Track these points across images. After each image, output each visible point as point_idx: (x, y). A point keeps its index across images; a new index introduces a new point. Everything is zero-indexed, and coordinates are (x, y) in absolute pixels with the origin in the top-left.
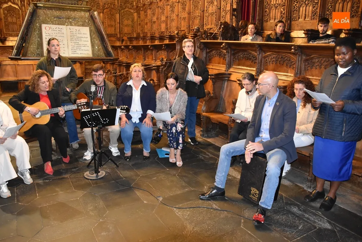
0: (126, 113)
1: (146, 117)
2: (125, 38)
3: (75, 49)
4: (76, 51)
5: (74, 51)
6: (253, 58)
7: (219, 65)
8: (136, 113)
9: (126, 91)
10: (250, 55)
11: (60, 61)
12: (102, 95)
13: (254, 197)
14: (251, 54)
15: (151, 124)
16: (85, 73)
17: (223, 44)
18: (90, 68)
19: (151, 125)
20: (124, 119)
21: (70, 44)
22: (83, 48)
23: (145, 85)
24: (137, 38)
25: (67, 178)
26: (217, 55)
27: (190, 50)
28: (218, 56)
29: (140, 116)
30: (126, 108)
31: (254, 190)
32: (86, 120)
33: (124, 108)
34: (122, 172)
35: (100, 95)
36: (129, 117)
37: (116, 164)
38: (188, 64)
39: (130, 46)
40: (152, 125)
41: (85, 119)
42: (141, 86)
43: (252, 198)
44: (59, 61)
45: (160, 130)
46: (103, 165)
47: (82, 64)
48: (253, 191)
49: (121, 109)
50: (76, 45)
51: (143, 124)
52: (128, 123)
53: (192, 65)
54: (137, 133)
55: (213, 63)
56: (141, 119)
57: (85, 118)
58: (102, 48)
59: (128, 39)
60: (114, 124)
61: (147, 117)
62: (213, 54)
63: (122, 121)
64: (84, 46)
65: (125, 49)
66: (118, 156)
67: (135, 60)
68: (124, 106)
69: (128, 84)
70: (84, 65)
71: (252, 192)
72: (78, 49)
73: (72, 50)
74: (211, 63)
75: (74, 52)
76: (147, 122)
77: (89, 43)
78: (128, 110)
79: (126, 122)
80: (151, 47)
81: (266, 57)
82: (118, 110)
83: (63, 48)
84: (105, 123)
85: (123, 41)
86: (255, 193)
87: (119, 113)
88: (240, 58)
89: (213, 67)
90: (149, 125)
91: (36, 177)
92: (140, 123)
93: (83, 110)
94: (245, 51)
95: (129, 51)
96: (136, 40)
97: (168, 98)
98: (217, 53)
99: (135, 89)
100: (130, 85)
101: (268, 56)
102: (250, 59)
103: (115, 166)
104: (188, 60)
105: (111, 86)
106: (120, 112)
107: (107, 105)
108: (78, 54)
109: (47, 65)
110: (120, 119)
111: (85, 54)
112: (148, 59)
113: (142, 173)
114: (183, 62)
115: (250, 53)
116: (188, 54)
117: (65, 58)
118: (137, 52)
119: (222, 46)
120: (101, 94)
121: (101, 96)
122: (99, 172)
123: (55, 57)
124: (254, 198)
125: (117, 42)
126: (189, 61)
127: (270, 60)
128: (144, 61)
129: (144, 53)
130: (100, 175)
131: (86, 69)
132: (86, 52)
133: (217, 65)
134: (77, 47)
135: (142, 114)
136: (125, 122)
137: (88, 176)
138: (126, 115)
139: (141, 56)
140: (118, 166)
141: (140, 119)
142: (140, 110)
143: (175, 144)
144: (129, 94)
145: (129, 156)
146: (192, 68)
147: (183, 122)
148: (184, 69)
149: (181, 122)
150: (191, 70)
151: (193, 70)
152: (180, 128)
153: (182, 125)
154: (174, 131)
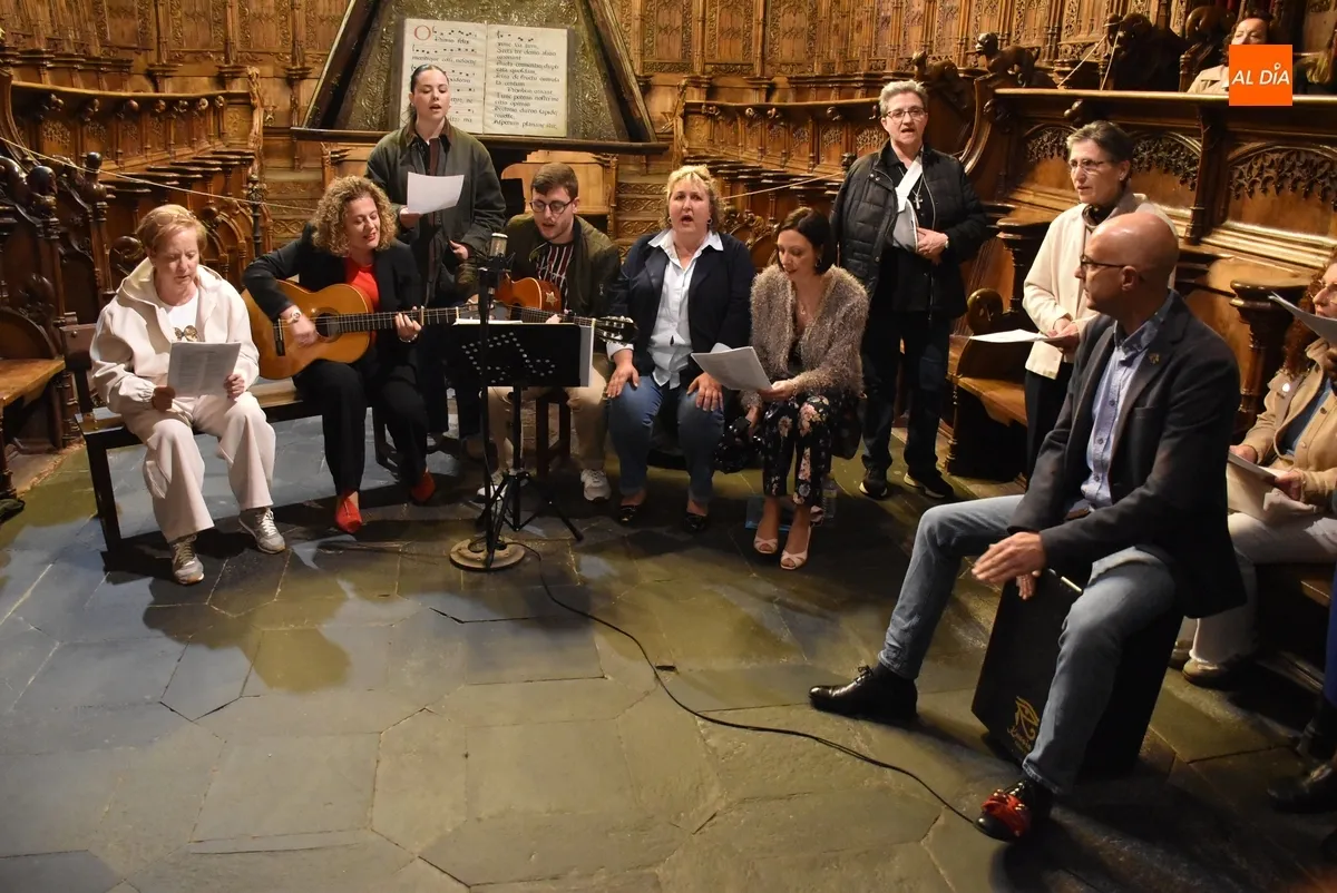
2: (781, 80)
3: (508, 106)
4: (511, 113)
5: (505, 113)
6: (1190, 166)
7: (1061, 191)
8: (671, 350)
9: (644, 265)
10: (1178, 154)
11: (446, 150)
12: (563, 277)
13: (1020, 738)
14: (1183, 147)
15: (718, 395)
17: (1076, 105)
20: (625, 368)
21: (492, 89)
22: (535, 105)
23: (719, 246)
24: (821, 83)
25: (396, 551)
26: (1055, 152)
27: (906, 127)
28: (1059, 155)
29: (684, 364)
31: (1023, 710)
34: (586, 560)
35: (557, 275)
36: (645, 364)
37: (573, 530)
38: (897, 184)
39: (771, 107)
42: (698, 254)
43: (1016, 739)
44: (442, 148)
46: (523, 525)
48: (1022, 715)
50: (513, 94)
51: (689, 395)
52: (637, 384)
53: (915, 188)
55: (1041, 184)
59: (790, 83)
62: (1042, 144)
63: (614, 374)
64: (540, 95)
65: (756, 120)
67: (786, 161)
69: (654, 243)
71: (1017, 715)
72: (519, 108)
73: (498, 112)
74: (1033, 181)
75: (504, 118)
76: (701, 389)
77: (559, 88)
79: (630, 380)
80: (833, 114)
81: (1241, 163)
83: (469, 101)
85: (771, 90)
86: (1026, 722)
88: (1140, 162)
89: (1038, 201)
94: (1156, 134)
95: (771, 127)
96: (817, 88)
97: (788, 306)
98: (1056, 142)
99: (677, 262)
100: (659, 249)
101: (1250, 158)
102: (1177, 170)
103: (572, 536)
104: (902, 165)
105: (599, 247)
107: (566, 311)
108: (517, 123)
111: (542, 126)
112: (829, 158)
113: (649, 570)
114: (879, 175)
115: (1178, 144)
116: (899, 144)
117: (463, 138)
118: (795, 130)
119: (1067, 112)
120: (561, 274)
121: (560, 279)
122: (503, 547)
123: (430, 135)
124: (1021, 743)
126: (905, 171)
127: (1255, 172)
128: (814, 166)
129: (816, 137)
130: (501, 559)
132: (546, 120)
133: (1053, 190)
134: (517, 101)
136: (623, 379)
137: (462, 556)
139: (806, 148)
140: (579, 538)
142: (684, 342)
143: (775, 482)
144: (650, 278)
145: (632, 506)
146: (911, 197)
147: (826, 401)
148: (882, 202)
149: (816, 400)
150: (906, 208)
151: (918, 207)
152: (808, 424)
153: (817, 409)
154: (785, 432)
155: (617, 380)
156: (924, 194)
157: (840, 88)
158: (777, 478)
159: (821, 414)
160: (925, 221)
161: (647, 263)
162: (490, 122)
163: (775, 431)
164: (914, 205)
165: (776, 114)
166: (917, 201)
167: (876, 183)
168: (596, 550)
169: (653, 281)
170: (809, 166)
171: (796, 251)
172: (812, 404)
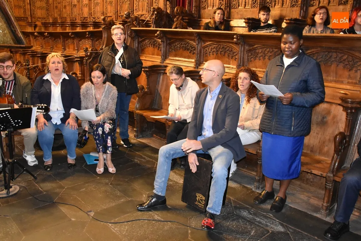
0: (45, 113)
1: (69, 117)
2: (38, 23)
6: (192, 48)
7: (153, 56)
8: (57, 112)
9: (43, 86)
10: (188, 45)
13: (200, 204)
14: (189, 43)
15: (76, 125)
17: (158, 33)
19: (75, 127)
20: (42, 120)
23: (67, 78)
24: (54, 24)
26: (150, 45)
27: (118, 39)
28: (152, 46)
29: (62, 116)
31: (199, 196)
33: (42, 107)
34: (42, 185)
35: (9, 91)
36: (48, 118)
37: (33, 176)
38: (116, 55)
39: (45, 33)
40: (77, 126)
42: (61, 81)
43: (198, 205)
45: (85, 131)
46: (16, 178)
48: (199, 198)
49: (38, 109)
51: (66, 126)
52: (47, 125)
53: (121, 56)
54: (58, 136)
55: (147, 54)
56: (64, 120)
58: (10, 33)
59: (42, 24)
60: (29, 126)
61: (70, 117)
62: (146, 43)
63: (39, 122)
65: (38, 37)
66: (35, 166)
67: (52, 50)
68: (42, 104)
69: (45, 78)
71: (197, 198)
74: (144, 54)
76: (70, 124)
78: (47, 109)
79: (45, 124)
80: (72, 35)
81: (206, 47)
82: (35, 110)
84: (17, 125)
85: (36, 26)
86: (201, 199)
88: (177, 48)
89: (147, 59)
90: (73, 127)
92: (63, 125)
94: (182, 40)
95: (44, 39)
96: (53, 26)
97: (94, 94)
98: (150, 42)
99: (54, 84)
100: (47, 79)
101: (208, 46)
102: (188, 49)
103: (33, 178)
104: (117, 50)
105: (24, 81)
106: (37, 112)
107: (19, 103)
110: (37, 120)
112: (69, 48)
113: (67, 183)
114: (110, 53)
115: (188, 43)
116: (117, 43)
118: (54, 40)
119: (156, 34)
122: (11, 187)
124: (200, 205)
125: (28, 28)
126: (118, 51)
127: (210, 50)
128: (64, 51)
129: (64, 41)
130: (12, 191)
133: (151, 56)
135: (64, 114)
136: (43, 124)
138: (44, 115)
139: (60, 46)
140: (35, 178)
141: (61, 119)
142: (60, 109)
143: (101, 148)
144: (46, 90)
145: (49, 165)
146: (120, 59)
147: (111, 122)
148: (111, 60)
149: (109, 122)
150: (118, 62)
151: (122, 62)
152: (108, 129)
153: (110, 124)
154: (101, 133)
156: (123, 58)
157: (62, 26)
158: (101, 147)
159: (112, 125)
160: (124, 66)
161: (44, 84)
163: (98, 133)
164: (120, 62)
165: (47, 35)
166: (121, 60)
167: (110, 55)
168: (44, 180)
169: (48, 90)
170: (62, 51)
171: (99, 77)
172: (108, 123)
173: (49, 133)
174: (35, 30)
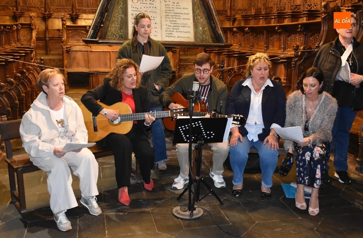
0: (240, 126)
1: (268, 134)
2: (238, 17)
3: (171, 30)
4: (172, 33)
5: (170, 32)
8: (255, 127)
11: (150, 47)
12: (206, 98)
15: (276, 144)
16: (179, 65)
18: (185, 59)
19: (276, 147)
20: (237, 134)
21: (164, 23)
22: (181, 29)
23: (271, 85)
24: (256, 16)
25: (148, 213)
27: (349, 31)
29: (261, 132)
30: (241, 118)
32: (182, 132)
33: (238, 117)
34: (229, 213)
35: (203, 98)
36: (244, 132)
37: (220, 200)
38: (341, 55)
39: (246, 27)
40: (278, 146)
41: (181, 130)
42: (263, 88)
44: (149, 46)
45: (289, 155)
46: (201, 200)
47: (175, 53)
49: (234, 120)
50: (172, 25)
51: (265, 145)
52: (242, 140)
53: (349, 57)
54: (254, 156)
56: (262, 137)
57: (182, 128)
58: (209, 30)
59: (243, 18)
60: (221, 141)
61: (270, 134)
63: (232, 136)
64: (183, 25)
65: (238, 33)
66: (222, 188)
67: (252, 49)
68: (238, 115)
69: (244, 84)
70: (178, 54)
72: (175, 30)
73: (167, 32)
75: (170, 35)
76: (270, 142)
77: (190, 23)
78: (243, 122)
79: (239, 139)
80: (278, 29)
82: (230, 120)
83: (155, 28)
84: (209, 138)
85: (234, 20)
87: (231, 125)
90: (273, 146)
91: (107, 206)
92: (260, 142)
93: (179, 117)
95: (244, 35)
96: (255, 19)
97: (304, 107)
100: (247, 86)
103: (218, 202)
104: (344, 47)
105: (221, 87)
106: (233, 123)
107: (213, 112)
108: (175, 37)
109: (132, 52)
111: (185, 38)
112: (273, 46)
113: (258, 217)
114: (334, 51)
117: (156, 42)
118: (256, 36)
120: (205, 97)
121: (204, 99)
122: (195, 209)
123: (143, 41)
125: (226, 23)
126: (345, 50)
128: (267, 50)
129: (267, 38)
130: (197, 214)
131: (180, 60)
132: (187, 35)
134: (174, 28)
135: (263, 129)
136: (237, 138)
137: (179, 213)
138: (239, 128)
139: (262, 43)
140: (222, 203)
141: (259, 136)
142: (260, 124)
143: (307, 179)
144: (245, 98)
145: (239, 190)
146: (348, 60)
147: (324, 145)
148: (335, 62)
149: (321, 145)
150: (346, 64)
151: (351, 65)
152: (319, 155)
153: (322, 149)
154: (308, 159)
155: (234, 139)
156: (353, 59)
157: (266, 19)
158: (307, 177)
159: (324, 151)
160: (354, 70)
162: (164, 36)
163: (304, 158)
164: (349, 64)
165: (248, 30)
166: (350, 62)
167: (333, 54)
168: (231, 207)
169: (247, 99)
170: (264, 50)
171: (313, 85)
172: (319, 147)
173: (243, 151)
174: (233, 25)
